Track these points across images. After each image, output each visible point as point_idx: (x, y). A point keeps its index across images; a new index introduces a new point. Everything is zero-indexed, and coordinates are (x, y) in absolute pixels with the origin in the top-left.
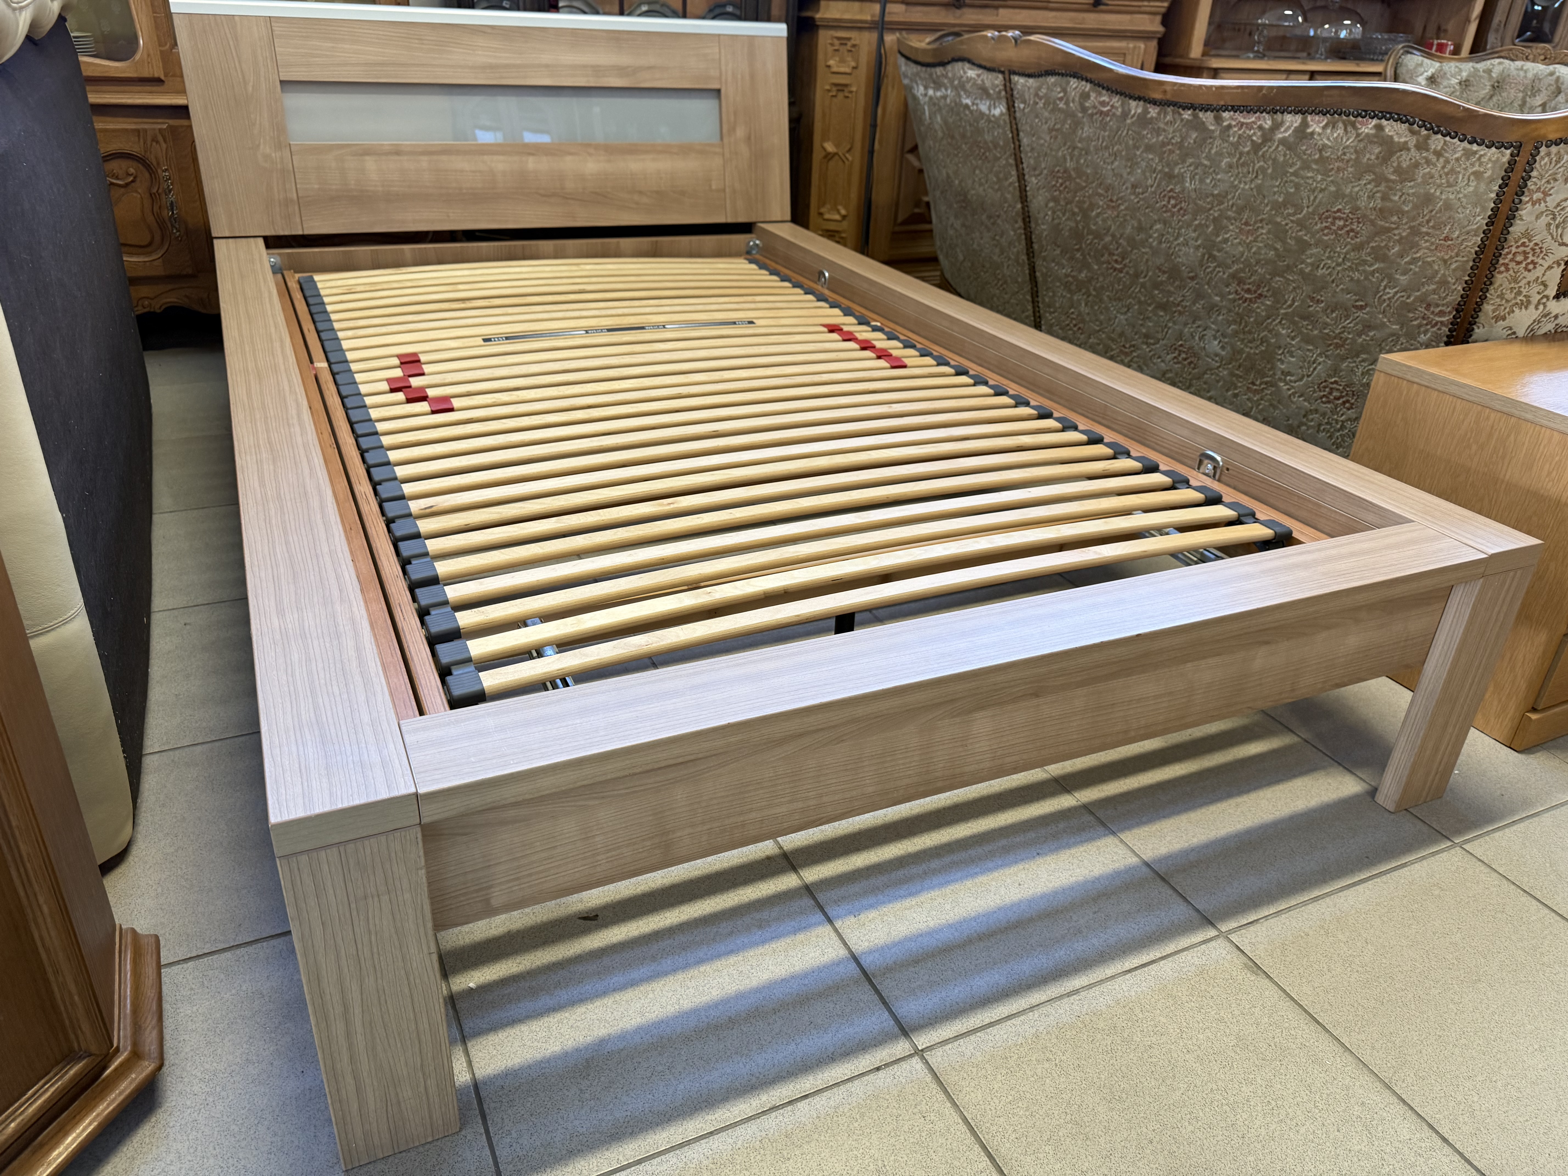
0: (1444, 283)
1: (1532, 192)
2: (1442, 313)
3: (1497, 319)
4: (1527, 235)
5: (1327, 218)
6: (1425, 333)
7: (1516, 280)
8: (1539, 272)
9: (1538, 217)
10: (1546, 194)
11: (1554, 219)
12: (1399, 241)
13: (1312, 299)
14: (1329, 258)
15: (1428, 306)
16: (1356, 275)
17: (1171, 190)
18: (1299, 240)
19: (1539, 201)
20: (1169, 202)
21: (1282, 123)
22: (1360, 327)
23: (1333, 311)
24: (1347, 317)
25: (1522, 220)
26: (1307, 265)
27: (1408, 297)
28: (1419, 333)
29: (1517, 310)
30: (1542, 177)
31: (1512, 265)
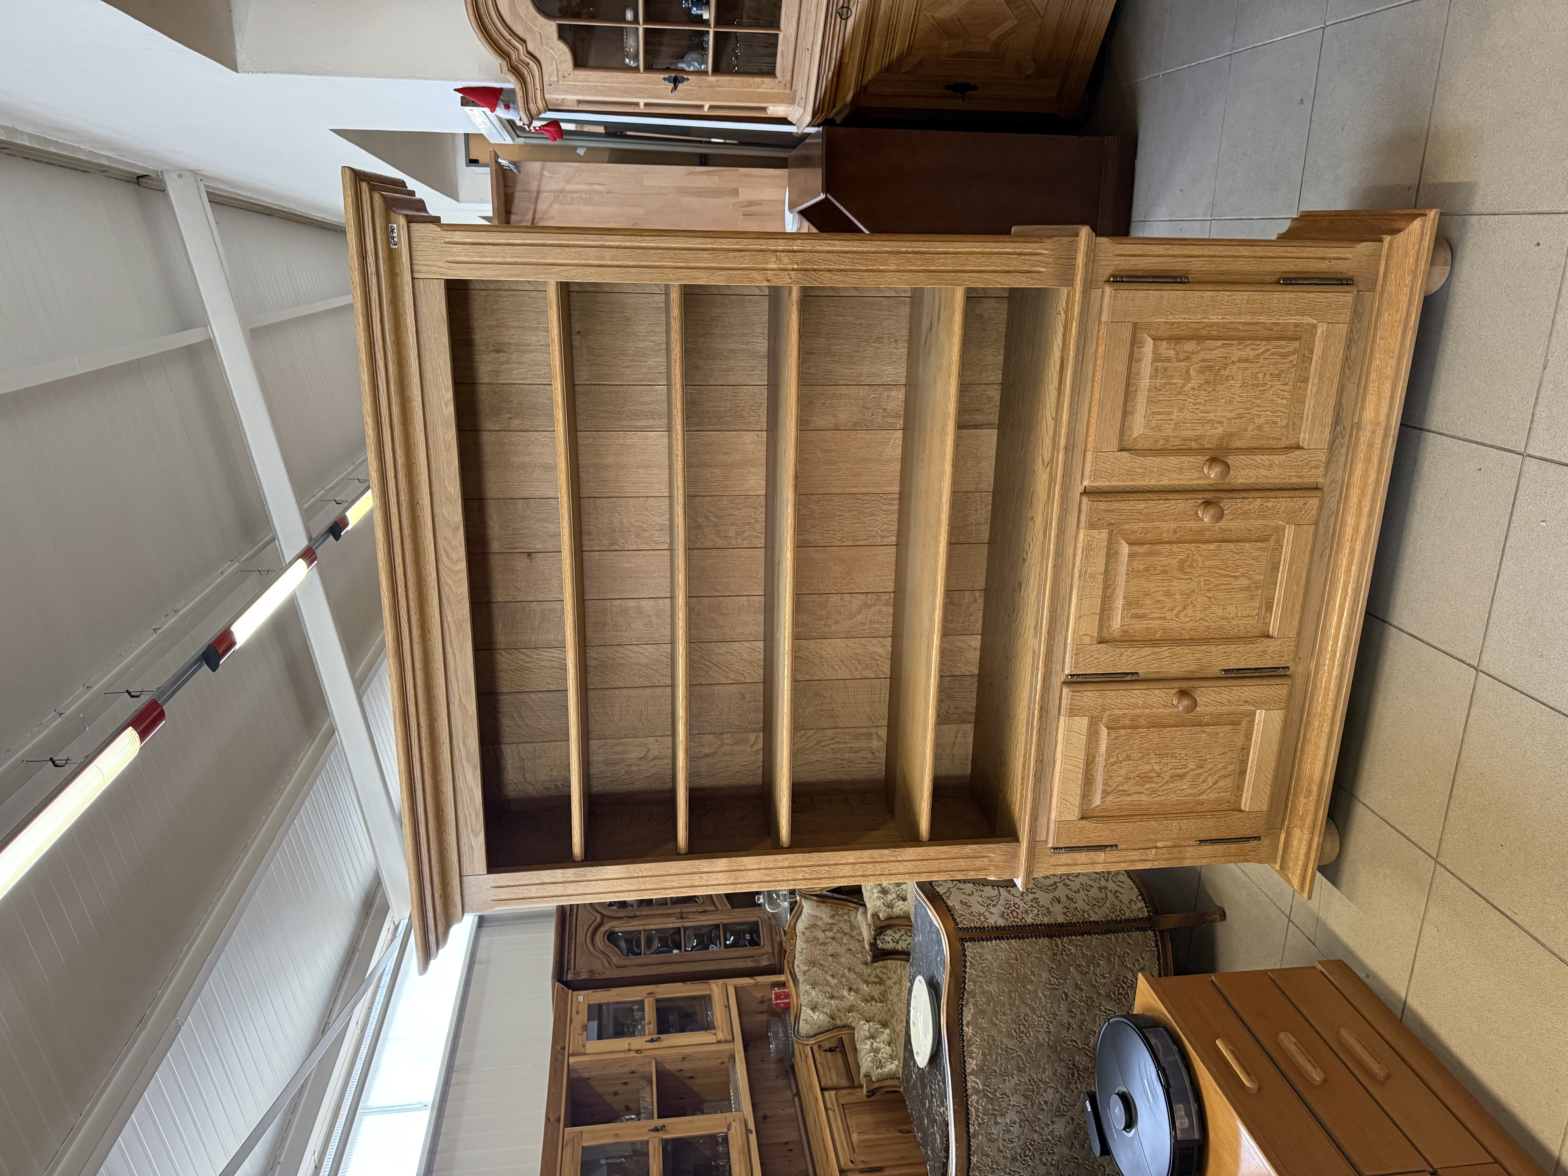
0: (1040, 951)
1: (982, 923)
2: (1057, 946)
3: (1049, 912)
4: (1002, 916)
5: (1020, 1037)
6: (1070, 950)
7: (1026, 912)
8: (1017, 900)
9: (992, 913)
10: (980, 915)
11: (990, 904)
12: (1024, 987)
13: (1068, 1028)
14: (1042, 1027)
15: (1055, 954)
16: (1049, 1005)
17: (1020, 1156)
18: (1036, 1051)
19: (984, 917)
20: (1028, 1156)
21: (973, 1088)
22: (1077, 991)
23: (1072, 1012)
24: (1073, 1002)
25: (996, 922)
26: (1050, 1039)
27: (1053, 968)
28: (1071, 953)
29: (1041, 904)
30: (973, 921)
31: (1020, 917)
